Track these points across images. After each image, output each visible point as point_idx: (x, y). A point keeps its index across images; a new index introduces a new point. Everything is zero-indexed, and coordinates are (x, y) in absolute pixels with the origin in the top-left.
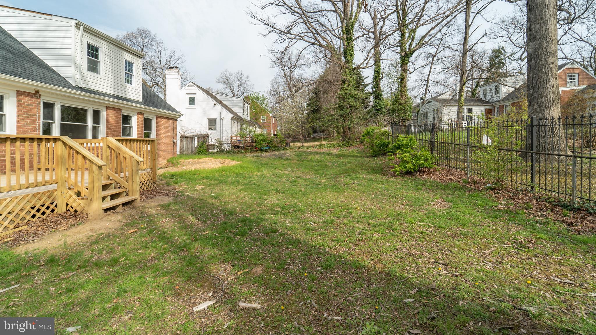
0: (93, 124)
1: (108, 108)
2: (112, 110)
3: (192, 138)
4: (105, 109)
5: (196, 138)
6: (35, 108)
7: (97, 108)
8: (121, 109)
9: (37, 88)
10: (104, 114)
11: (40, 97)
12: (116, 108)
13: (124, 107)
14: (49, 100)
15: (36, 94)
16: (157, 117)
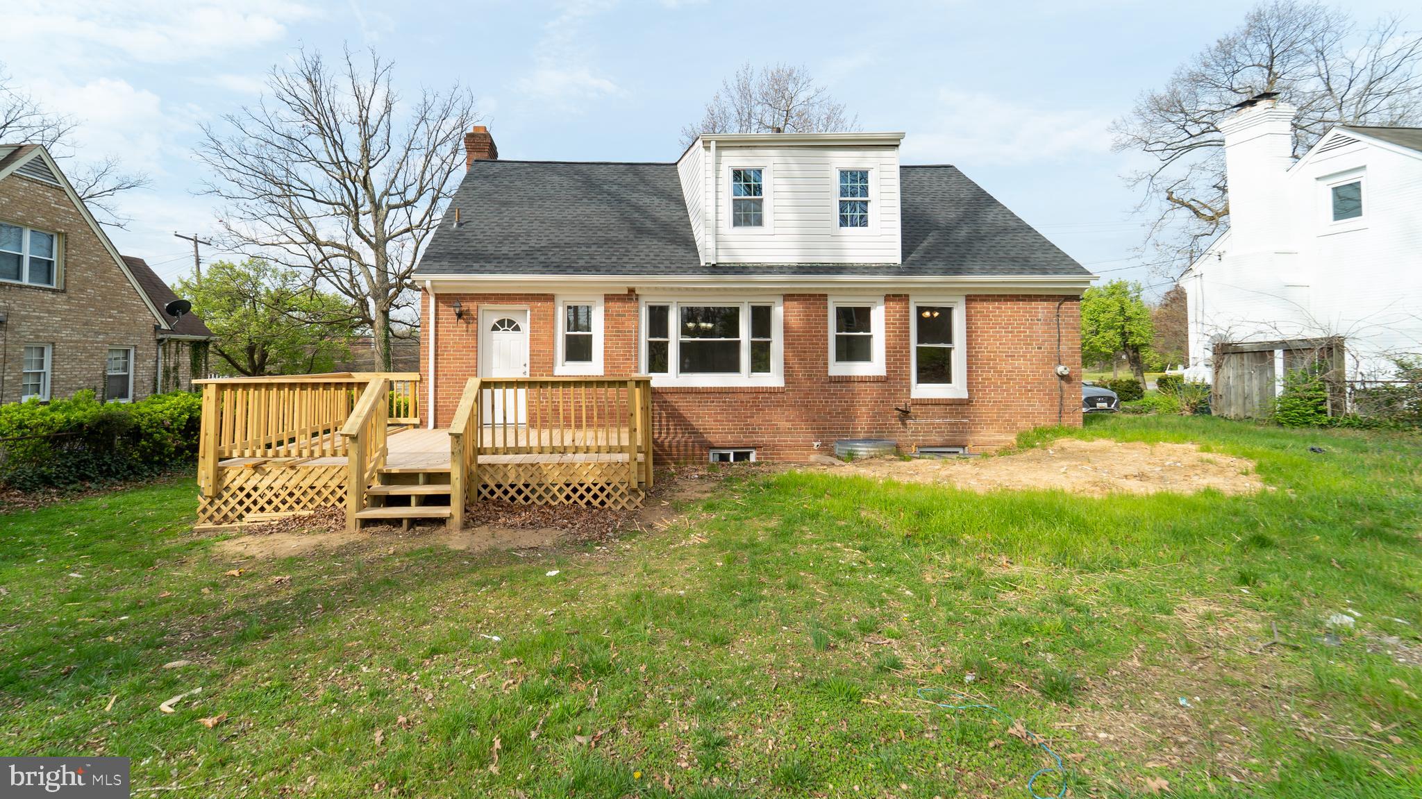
0: (753, 337)
1: (788, 297)
2: (796, 300)
3: (1262, 354)
4: (780, 300)
5: (1279, 354)
6: (630, 320)
7: (761, 301)
8: (826, 295)
9: (631, 286)
10: (778, 313)
11: (637, 299)
12: (810, 295)
13: (833, 289)
14: (658, 301)
15: (631, 295)
16: (970, 299)
